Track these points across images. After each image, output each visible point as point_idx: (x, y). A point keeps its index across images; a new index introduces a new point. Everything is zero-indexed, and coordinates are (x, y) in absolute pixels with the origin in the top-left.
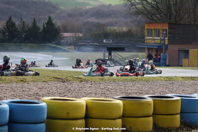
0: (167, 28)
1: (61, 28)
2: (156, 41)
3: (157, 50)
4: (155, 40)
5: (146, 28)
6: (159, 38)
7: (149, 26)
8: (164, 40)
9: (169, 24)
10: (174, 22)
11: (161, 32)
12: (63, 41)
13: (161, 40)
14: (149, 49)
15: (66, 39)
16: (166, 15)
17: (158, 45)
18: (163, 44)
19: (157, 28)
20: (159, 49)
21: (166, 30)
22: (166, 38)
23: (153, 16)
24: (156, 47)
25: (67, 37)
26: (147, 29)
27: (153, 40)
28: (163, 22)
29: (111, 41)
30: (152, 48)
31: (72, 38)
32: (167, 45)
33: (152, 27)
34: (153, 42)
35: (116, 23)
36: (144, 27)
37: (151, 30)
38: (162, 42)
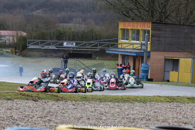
0: (150, 29)
2: (135, 46)
3: (135, 58)
4: (133, 44)
5: (120, 28)
6: (138, 42)
7: (124, 25)
8: (146, 45)
9: (152, 23)
10: (158, 21)
11: (141, 33)
13: (142, 45)
14: (124, 56)
15: (3, 38)
16: (148, 11)
17: (138, 51)
18: (144, 50)
19: (136, 28)
20: (138, 58)
21: (148, 32)
22: (149, 43)
23: (130, 13)
24: (135, 55)
25: (5, 36)
26: (122, 29)
28: (142, 20)
29: (74, 44)
30: (128, 55)
31: (11, 38)
32: (149, 52)
33: (130, 26)
34: (131, 47)
35: (70, 19)
36: (118, 26)
37: (128, 30)
38: (144, 47)
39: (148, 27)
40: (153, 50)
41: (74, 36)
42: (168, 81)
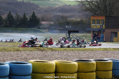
0: (104, 19)
1: (40, 19)
2: (98, 27)
3: (98, 32)
4: (97, 26)
5: (91, 19)
6: (99, 25)
7: (93, 18)
8: (102, 26)
9: (105, 16)
10: (109, 16)
11: (101, 21)
12: (41, 26)
13: (101, 26)
14: (93, 32)
15: (43, 25)
16: (104, 11)
17: (99, 29)
18: (102, 28)
19: (98, 19)
22: (104, 25)
23: (96, 12)
25: (44, 24)
26: (92, 20)
27: (95, 26)
28: (101, 15)
30: (95, 31)
31: (47, 25)
32: (104, 29)
33: (96, 18)
34: (96, 27)
37: (95, 20)
38: (101, 27)
42: (113, 42)
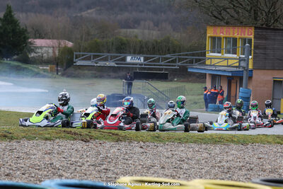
0: (252, 37)
2: (231, 62)
3: (230, 80)
4: (227, 59)
5: (208, 35)
6: (235, 56)
7: (215, 32)
8: (246, 60)
9: (256, 28)
10: (264, 26)
11: (239, 44)
12: (33, 55)
13: (240, 60)
15: (40, 51)
16: (249, 12)
17: (235, 69)
18: (244, 68)
19: (231, 36)
20: (235, 79)
21: (250, 41)
22: (250, 57)
23: (224, 13)
24: (230, 75)
25: (41, 47)
26: (211, 37)
28: (241, 24)
29: (142, 59)
31: (51, 50)
32: (251, 71)
33: (223, 32)
34: (225, 63)
35: (136, 23)
36: (205, 33)
37: (220, 39)
38: (243, 64)
39: (249, 34)
40: (256, 67)
41: (141, 47)
42: (279, 113)
